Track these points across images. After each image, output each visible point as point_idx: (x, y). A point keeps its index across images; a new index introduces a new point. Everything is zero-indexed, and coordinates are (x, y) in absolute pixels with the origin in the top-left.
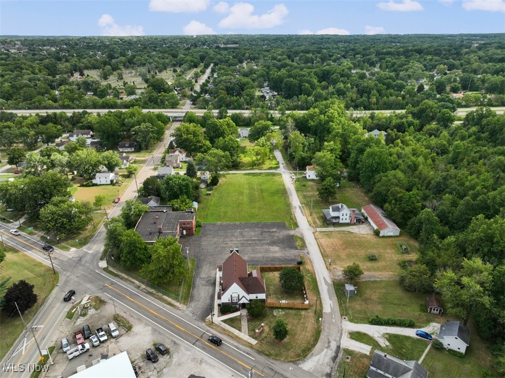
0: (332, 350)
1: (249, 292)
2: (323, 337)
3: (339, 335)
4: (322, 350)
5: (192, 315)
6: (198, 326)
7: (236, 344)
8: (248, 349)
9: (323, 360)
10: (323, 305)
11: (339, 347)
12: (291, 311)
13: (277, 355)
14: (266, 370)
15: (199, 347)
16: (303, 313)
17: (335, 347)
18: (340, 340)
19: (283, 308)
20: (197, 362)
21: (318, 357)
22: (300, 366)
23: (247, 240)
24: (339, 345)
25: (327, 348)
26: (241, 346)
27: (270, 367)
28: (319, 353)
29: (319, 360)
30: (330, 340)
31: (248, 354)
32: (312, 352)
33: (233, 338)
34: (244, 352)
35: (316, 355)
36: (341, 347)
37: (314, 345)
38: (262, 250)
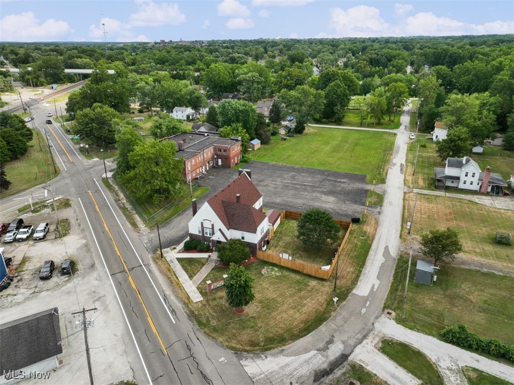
0: (327, 357)
1: (229, 227)
2: (324, 330)
3: (359, 336)
4: (306, 351)
5: (146, 241)
6: (141, 257)
7: (168, 292)
8: (179, 306)
9: (296, 369)
10: (359, 283)
11: (344, 357)
12: (293, 275)
13: (215, 330)
14: (178, 347)
15: (115, 281)
16: (313, 283)
17: (338, 354)
18: (355, 347)
19: (281, 267)
20: (93, 298)
21: (288, 360)
22: (243, 362)
23: (296, 184)
24: (347, 353)
25: (318, 350)
26: (173, 298)
27: (190, 343)
28: (297, 353)
29: (287, 365)
30: (335, 339)
31: (173, 311)
32: (284, 348)
33: (172, 283)
34: (170, 306)
35: (287, 355)
36: (350, 358)
37: (295, 337)
38: (308, 197)
